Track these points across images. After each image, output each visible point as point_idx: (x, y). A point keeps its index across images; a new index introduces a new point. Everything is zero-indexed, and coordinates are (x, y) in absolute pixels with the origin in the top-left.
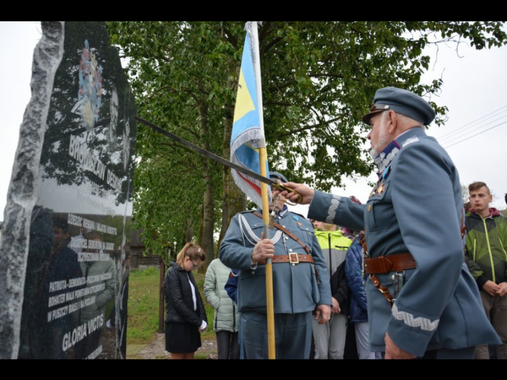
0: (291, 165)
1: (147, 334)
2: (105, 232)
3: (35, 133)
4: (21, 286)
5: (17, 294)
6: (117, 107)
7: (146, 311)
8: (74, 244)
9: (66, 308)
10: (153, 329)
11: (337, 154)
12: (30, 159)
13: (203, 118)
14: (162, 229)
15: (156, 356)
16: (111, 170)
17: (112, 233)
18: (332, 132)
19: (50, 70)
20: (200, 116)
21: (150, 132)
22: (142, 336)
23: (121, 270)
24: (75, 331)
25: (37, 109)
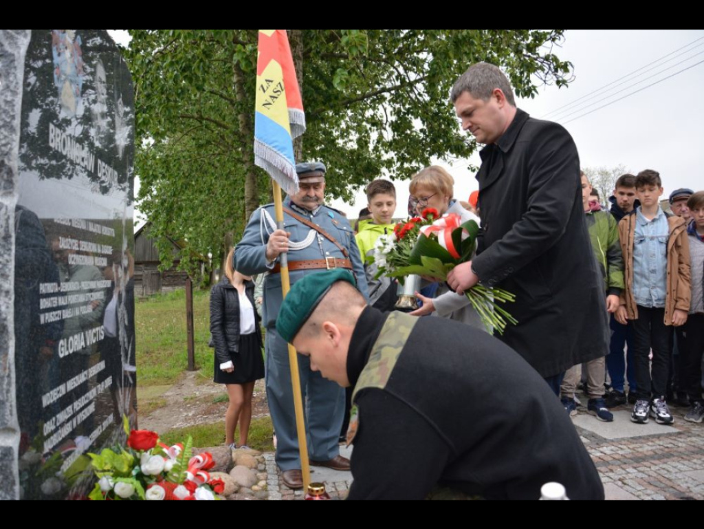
0: (363, 143)
1: (173, 372)
2: (100, 232)
3: (10, 125)
4: (10, 284)
5: (7, 292)
6: (104, 83)
7: (171, 344)
8: (63, 244)
9: (59, 312)
10: (180, 366)
11: (425, 127)
12: (7, 154)
13: (240, 78)
14: (191, 236)
15: (185, 397)
16: (102, 160)
17: (108, 234)
18: (418, 96)
19: (19, 53)
20: (235, 76)
21: (162, 101)
22: (166, 375)
23: (123, 278)
24: (71, 339)
25: (9, 99)
